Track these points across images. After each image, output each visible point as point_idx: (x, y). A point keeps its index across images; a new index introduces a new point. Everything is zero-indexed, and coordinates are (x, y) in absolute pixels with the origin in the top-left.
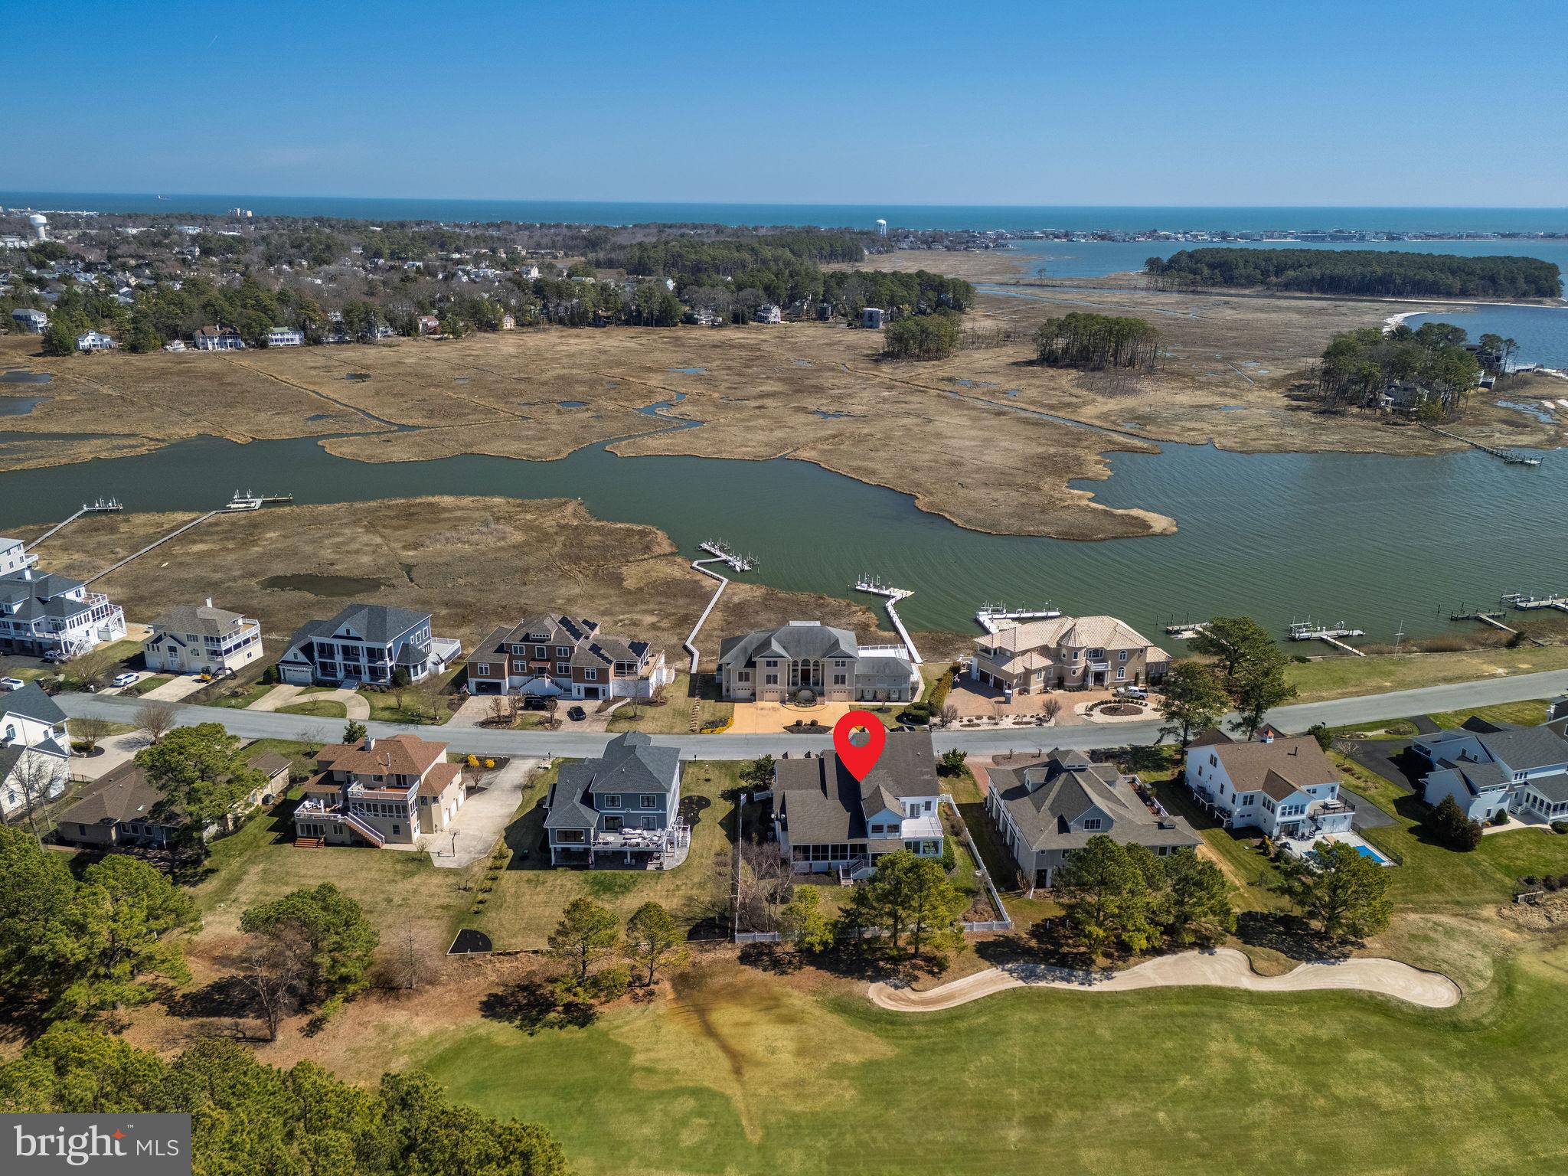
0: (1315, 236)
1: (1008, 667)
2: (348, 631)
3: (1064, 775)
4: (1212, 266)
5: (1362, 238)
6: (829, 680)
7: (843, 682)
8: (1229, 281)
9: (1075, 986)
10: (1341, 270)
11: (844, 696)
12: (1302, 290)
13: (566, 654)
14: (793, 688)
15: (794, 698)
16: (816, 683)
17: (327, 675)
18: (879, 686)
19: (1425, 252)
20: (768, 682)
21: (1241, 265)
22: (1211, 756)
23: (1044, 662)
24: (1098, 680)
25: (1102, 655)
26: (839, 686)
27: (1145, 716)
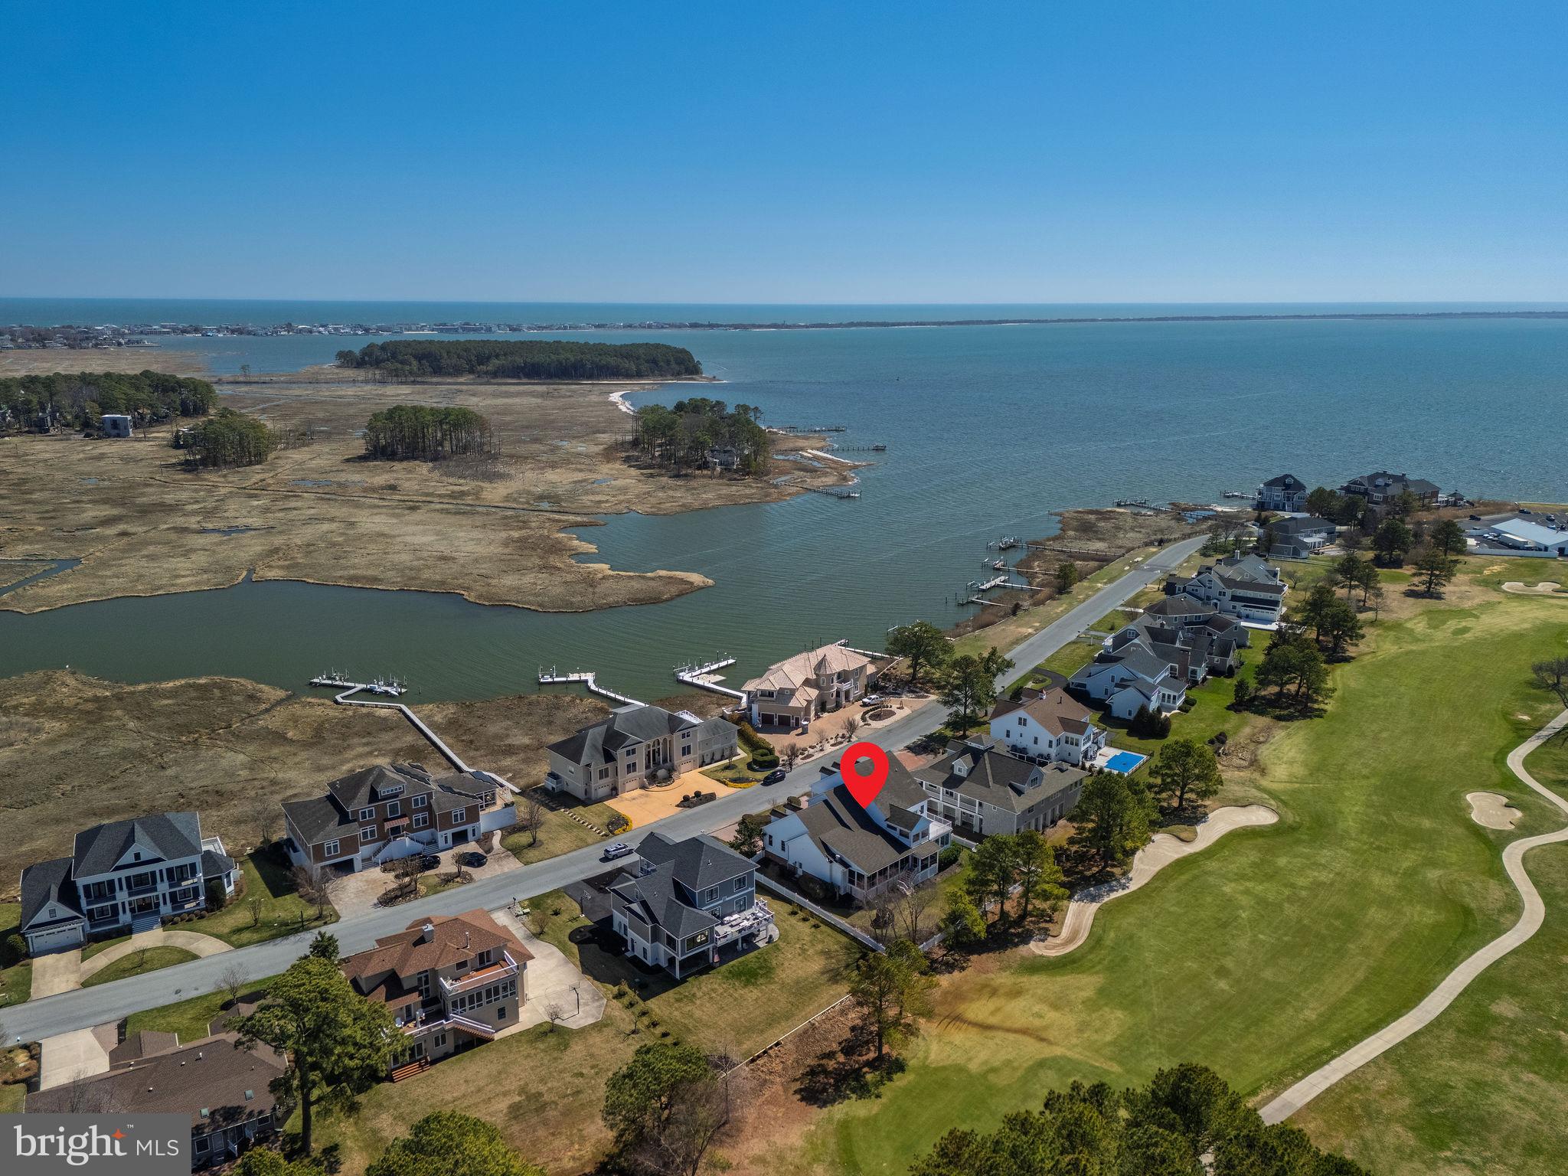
0: (443, 328)
1: (793, 703)
2: (137, 856)
3: (986, 754)
4: (420, 358)
5: (489, 330)
6: (677, 753)
7: (689, 752)
8: (438, 371)
9: (1121, 893)
10: (540, 358)
11: (692, 765)
12: (513, 377)
13: (423, 802)
14: (649, 772)
15: (652, 780)
16: (665, 761)
17: (100, 925)
18: (715, 747)
19: (582, 341)
20: (628, 771)
21: (445, 355)
22: (1020, 719)
23: (814, 693)
24: (847, 698)
25: (843, 676)
26: (687, 757)
27: (900, 715)
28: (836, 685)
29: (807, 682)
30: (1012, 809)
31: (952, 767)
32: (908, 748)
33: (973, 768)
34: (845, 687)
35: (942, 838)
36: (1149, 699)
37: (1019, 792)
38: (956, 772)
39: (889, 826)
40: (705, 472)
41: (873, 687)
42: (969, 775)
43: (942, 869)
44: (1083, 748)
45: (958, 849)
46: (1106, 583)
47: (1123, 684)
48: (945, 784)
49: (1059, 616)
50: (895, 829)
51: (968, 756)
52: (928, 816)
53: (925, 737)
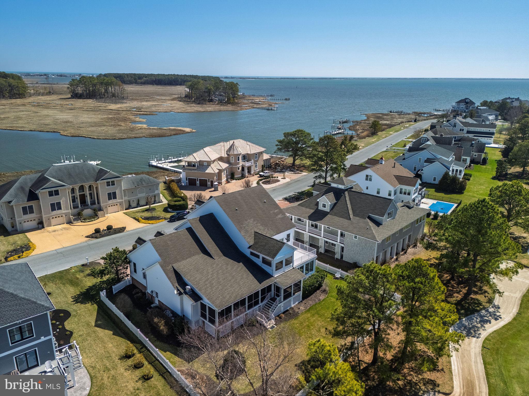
1: (209, 171)
6: (103, 197)
7: (115, 197)
11: (118, 207)
14: (76, 211)
15: (79, 217)
16: (93, 203)
18: (140, 195)
20: (53, 209)
22: (367, 176)
23: (224, 166)
24: (249, 172)
25: (246, 158)
26: (113, 201)
27: (282, 182)
28: (241, 163)
29: (221, 159)
30: (374, 238)
31: (317, 204)
32: (286, 199)
33: (335, 204)
34: (247, 164)
35: (307, 265)
36: (449, 170)
37: (378, 224)
38: (321, 207)
39: (252, 254)
40: (211, 103)
41: (268, 166)
42: (332, 209)
43: (305, 296)
44: (413, 197)
45: (322, 275)
46: (394, 132)
47: (430, 161)
48: (310, 218)
49: (373, 142)
50: (258, 257)
51: (331, 195)
52: (294, 244)
53: (298, 193)
